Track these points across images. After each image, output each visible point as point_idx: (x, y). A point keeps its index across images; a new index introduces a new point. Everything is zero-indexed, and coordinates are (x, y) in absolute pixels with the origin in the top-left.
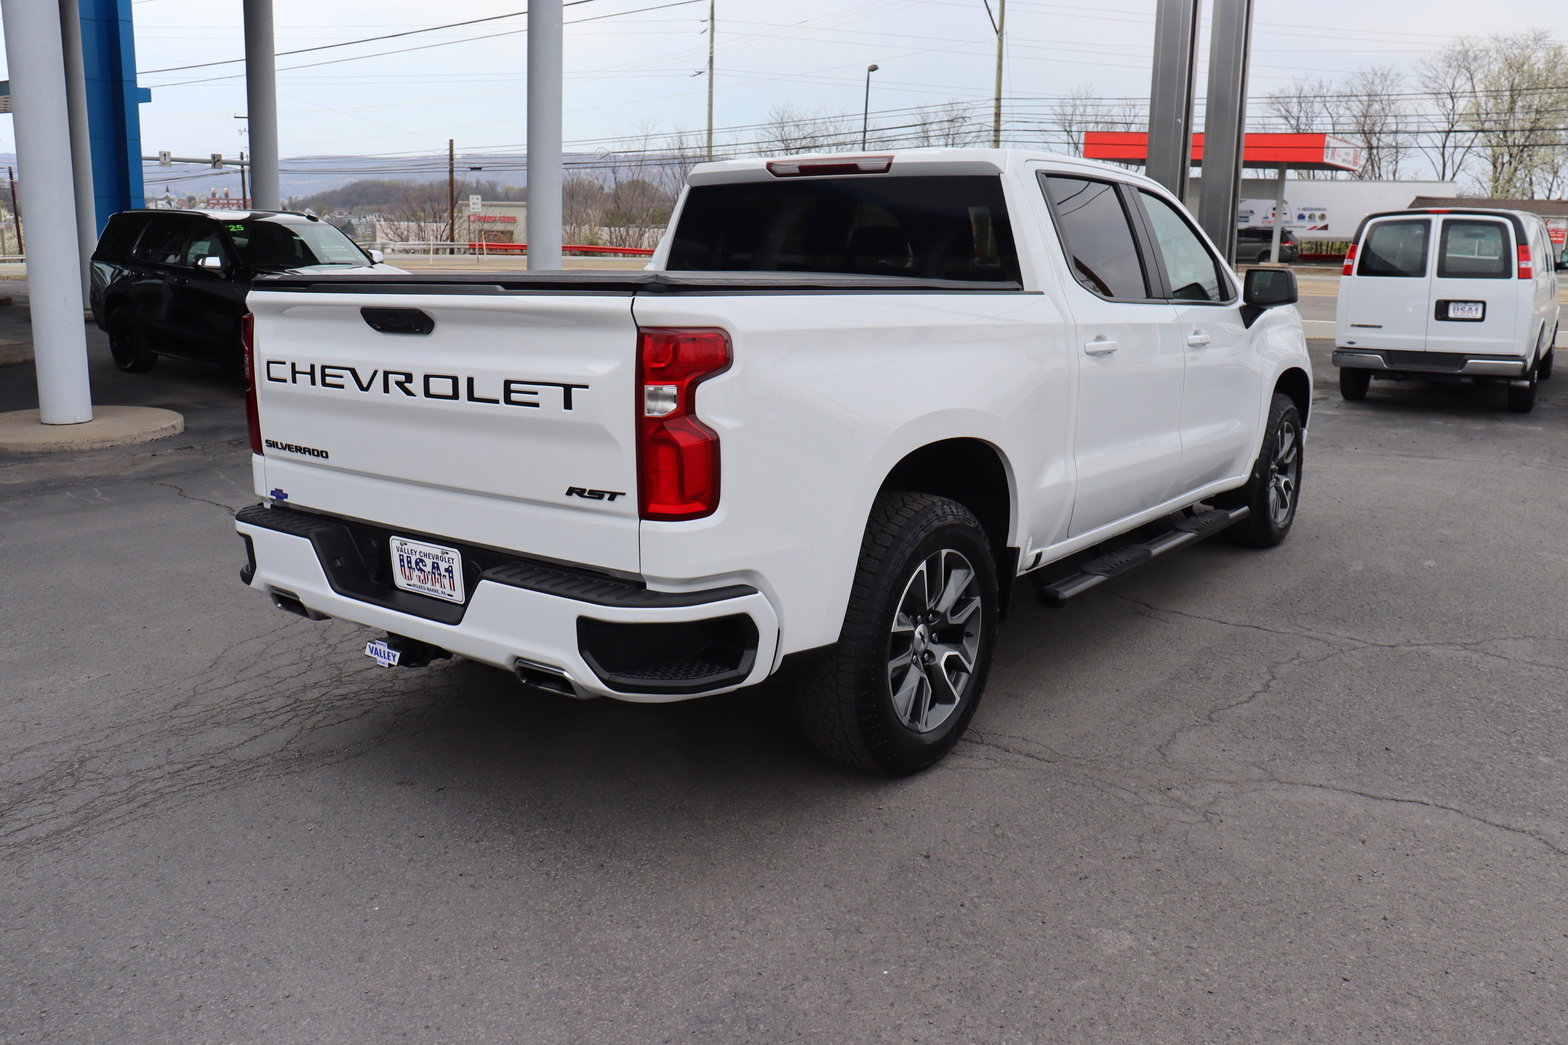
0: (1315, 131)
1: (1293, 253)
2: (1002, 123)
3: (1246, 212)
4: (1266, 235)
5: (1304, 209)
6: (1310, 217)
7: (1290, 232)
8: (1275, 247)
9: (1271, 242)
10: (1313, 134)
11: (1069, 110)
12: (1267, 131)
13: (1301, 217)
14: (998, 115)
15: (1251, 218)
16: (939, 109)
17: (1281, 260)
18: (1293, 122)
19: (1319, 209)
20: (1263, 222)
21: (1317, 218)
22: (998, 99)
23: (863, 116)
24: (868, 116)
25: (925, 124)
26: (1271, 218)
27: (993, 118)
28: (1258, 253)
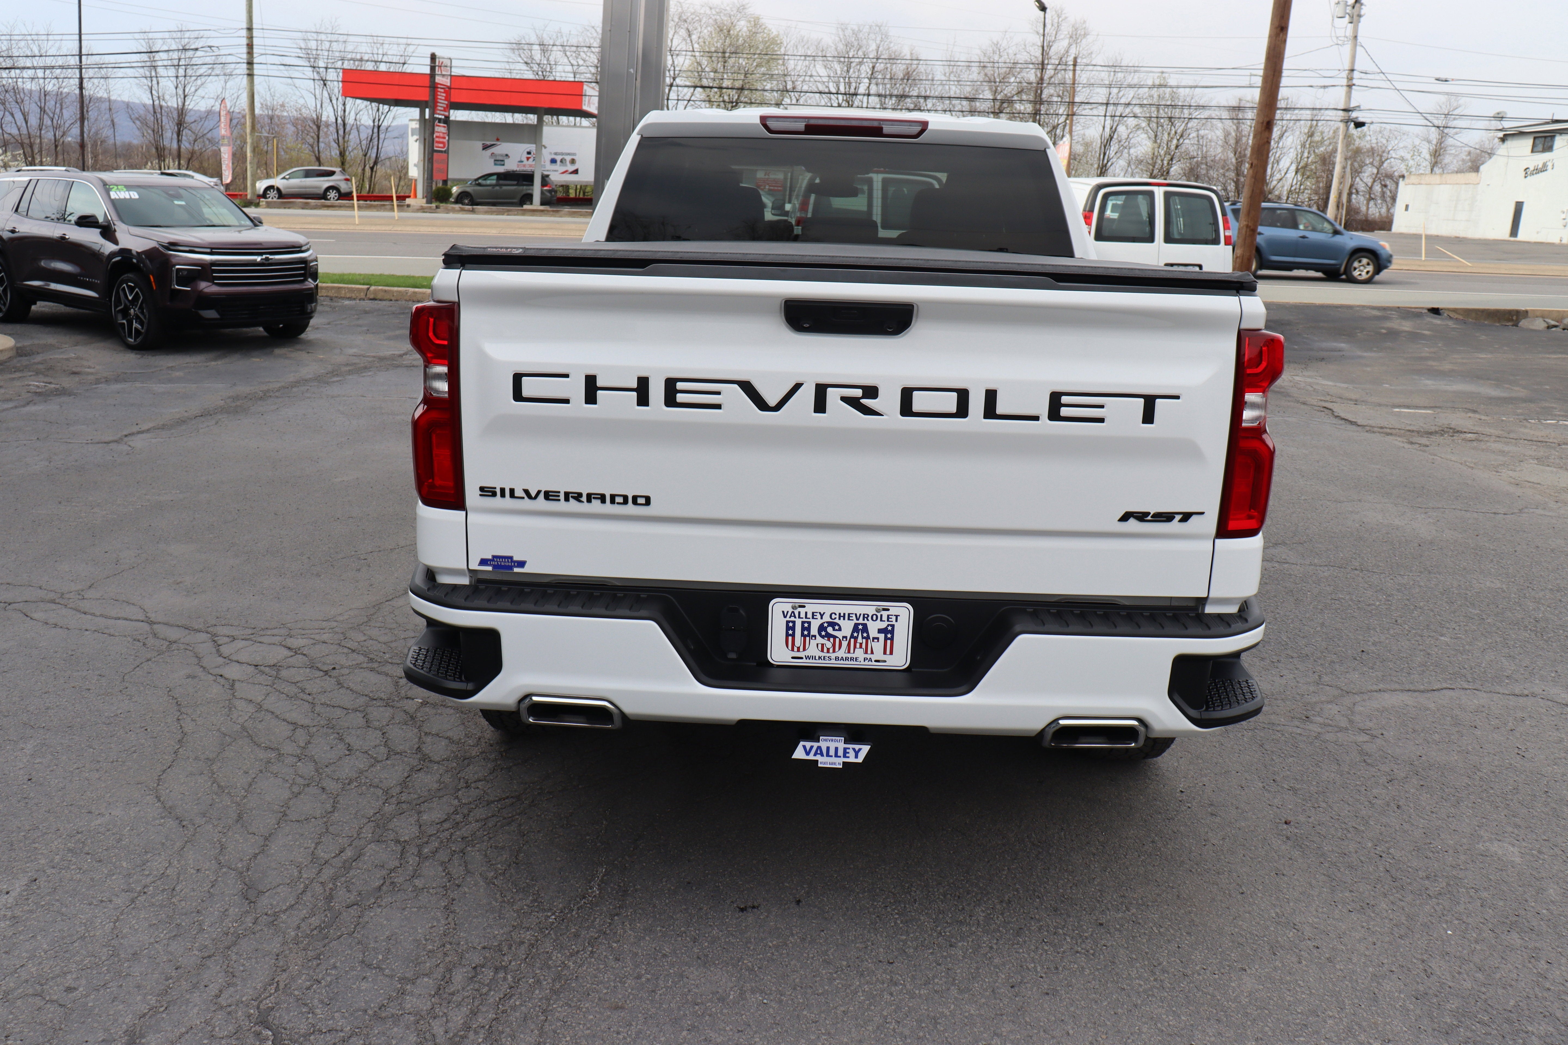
0: (558, 79)
1: (552, 196)
2: (255, 55)
3: (502, 155)
4: (527, 178)
5: (556, 154)
6: (561, 161)
7: (548, 176)
8: (537, 190)
9: (532, 185)
10: (555, 81)
11: (313, 45)
12: (514, 76)
13: (553, 161)
14: (250, 46)
15: (507, 161)
16: (167, 35)
17: (542, 204)
18: (535, 68)
19: (569, 154)
20: (518, 166)
21: (568, 162)
22: (250, 29)
23: (77, 37)
24: (83, 37)
25: (151, 52)
26: (525, 162)
27: (244, 50)
28: (519, 197)
